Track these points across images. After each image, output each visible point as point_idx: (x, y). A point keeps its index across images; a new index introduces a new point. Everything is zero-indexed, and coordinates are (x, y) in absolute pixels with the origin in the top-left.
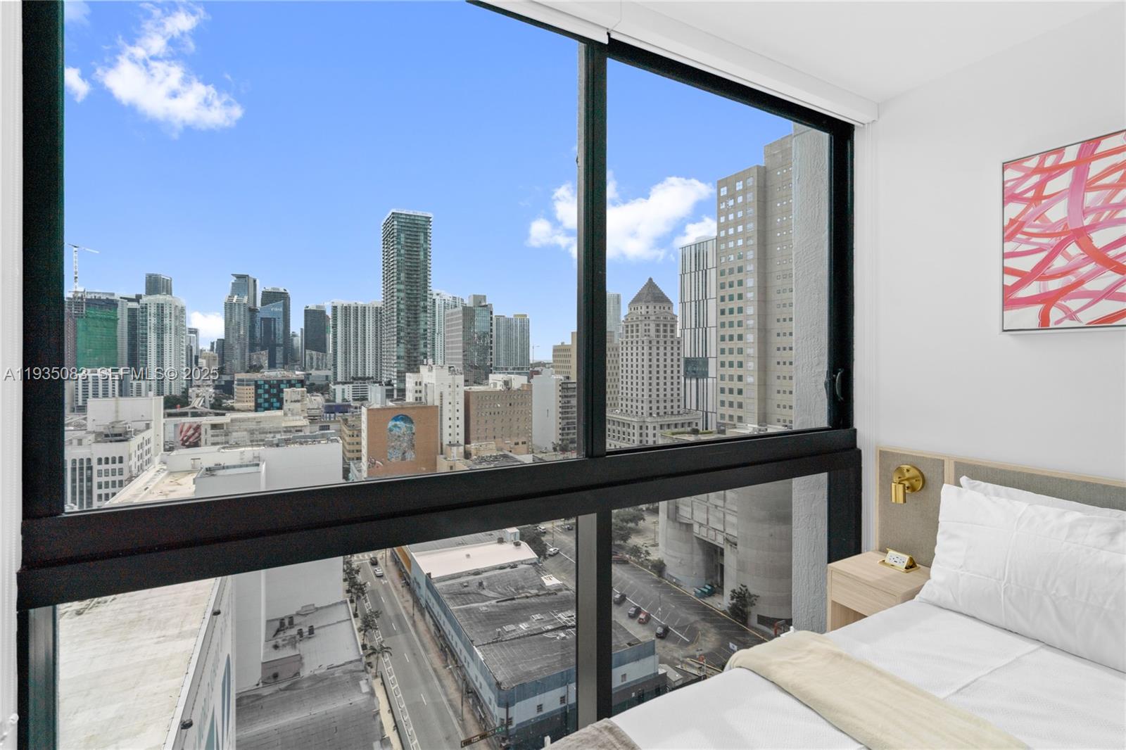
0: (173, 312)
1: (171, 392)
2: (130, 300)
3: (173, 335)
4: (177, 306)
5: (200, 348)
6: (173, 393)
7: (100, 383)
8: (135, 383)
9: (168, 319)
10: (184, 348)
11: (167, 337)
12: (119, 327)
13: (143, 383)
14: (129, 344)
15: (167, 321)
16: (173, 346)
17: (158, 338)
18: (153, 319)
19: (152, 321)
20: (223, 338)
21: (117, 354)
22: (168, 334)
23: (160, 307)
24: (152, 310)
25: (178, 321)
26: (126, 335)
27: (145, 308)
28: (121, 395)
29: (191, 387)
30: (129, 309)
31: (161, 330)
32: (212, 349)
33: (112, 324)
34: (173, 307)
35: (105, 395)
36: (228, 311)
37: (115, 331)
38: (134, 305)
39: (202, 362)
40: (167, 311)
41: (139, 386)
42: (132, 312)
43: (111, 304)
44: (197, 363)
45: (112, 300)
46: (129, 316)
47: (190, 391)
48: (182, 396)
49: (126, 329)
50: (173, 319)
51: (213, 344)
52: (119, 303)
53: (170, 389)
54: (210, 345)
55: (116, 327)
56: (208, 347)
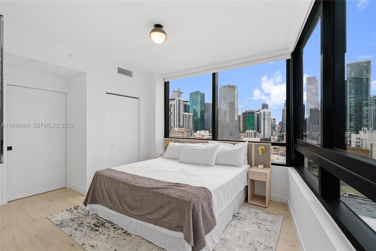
0: (267, 114)
1: (267, 137)
2: (257, 111)
3: (267, 120)
4: (268, 112)
5: (276, 124)
6: (267, 138)
7: (250, 133)
8: (258, 134)
9: (266, 116)
10: (270, 124)
11: (266, 121)
12: (255, 119)
13: (260, 134)
14: (257, 124)
15: (266, 117)
16: (267, 124)
17: (264, 122)
18: (262, 116)
19: (262, 117)
20: (281, 121)
21: (254, 126)
22: (266, 120)
23: (264, 113)
24: (262, 114)
25: (269, 116)
26: (256, 121)
27: (260, 113)
28: (255, 137)
29: (272, 136)
30: (257, 114)
31: (264, 119)
32: (279, 125)
33: (253, 118)
34: (267, 112)
35: (251, 137)
36: (283, 112)
37: (254, 120)
38: (258, 113)
39: (276, 128)
40: (266, 114)
41: (259, 135)
42: (258, 114)
43: (253, 113)
44: (274, 128)
45: (253, 112)
46: (257, 116)
47: (271, 137)
48: (269, 139)
49: (257, 120)
50: (267, 116)
51: (279, 123)
52: (255, 113)
53: (267, 136)
54: (278, 123)
55: (254, 119)
56: (278, 124)
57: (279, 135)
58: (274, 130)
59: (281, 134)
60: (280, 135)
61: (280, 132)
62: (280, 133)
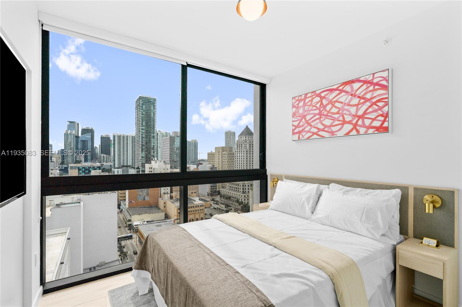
20: (64, 149)
36: (66, 137)
44: (51, 159)
51: (59, 151)
54: (57, 151)
57: (60, 168)
58: (51, 162)
59: (62, 166)
60: (62, 168)
61: (61, 164)
62: (60, 166)
